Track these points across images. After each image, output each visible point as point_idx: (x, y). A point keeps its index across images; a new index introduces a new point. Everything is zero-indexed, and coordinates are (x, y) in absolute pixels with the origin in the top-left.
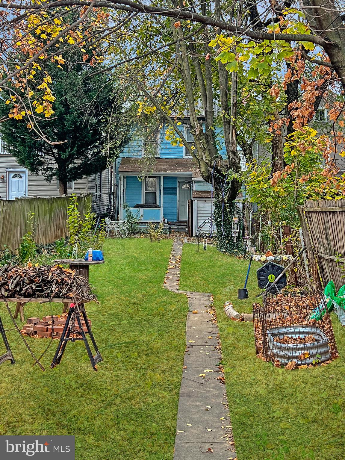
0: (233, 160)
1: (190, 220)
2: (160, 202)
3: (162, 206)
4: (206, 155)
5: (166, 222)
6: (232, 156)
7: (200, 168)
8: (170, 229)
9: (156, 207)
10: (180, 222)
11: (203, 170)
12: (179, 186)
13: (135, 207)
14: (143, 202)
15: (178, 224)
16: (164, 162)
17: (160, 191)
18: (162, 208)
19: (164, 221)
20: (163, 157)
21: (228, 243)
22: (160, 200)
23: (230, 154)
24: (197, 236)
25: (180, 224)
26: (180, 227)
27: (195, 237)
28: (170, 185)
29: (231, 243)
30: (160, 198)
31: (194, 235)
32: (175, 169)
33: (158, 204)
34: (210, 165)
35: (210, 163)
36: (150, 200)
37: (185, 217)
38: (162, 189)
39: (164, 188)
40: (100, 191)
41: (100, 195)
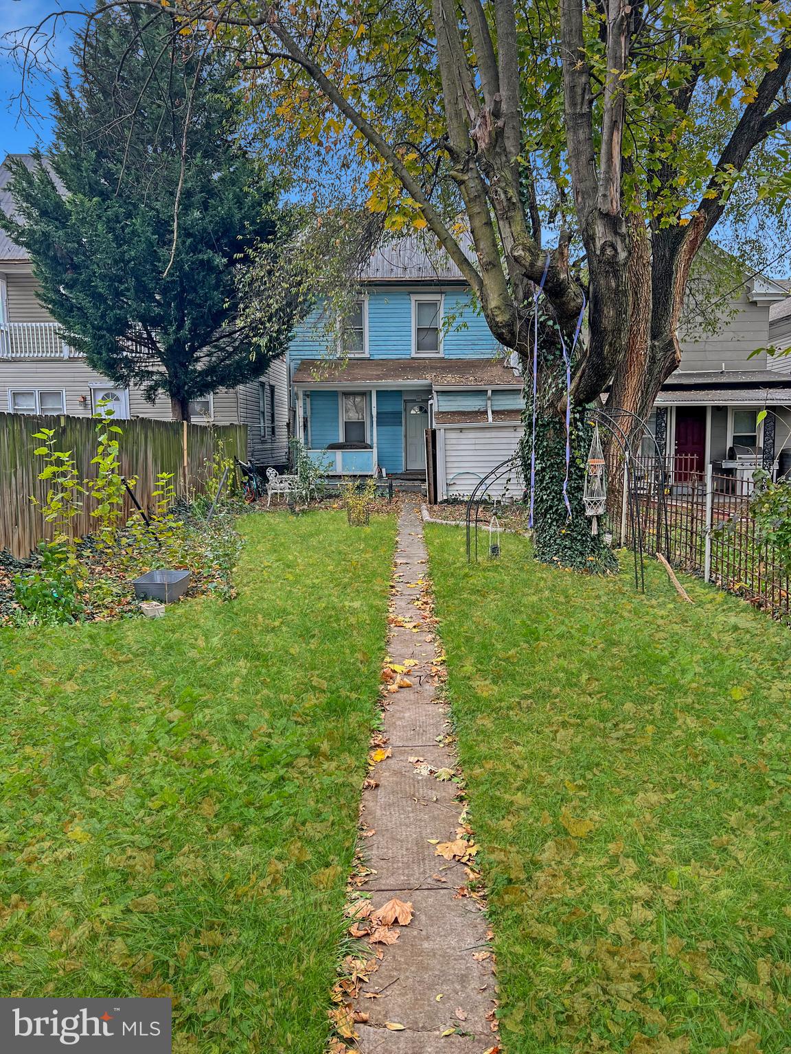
0: (609, 251)
1: (431, 469)
2: (372, 440)
3: (375, 445)
4: (517, 228)
5: (384, 475)
6: (604, 234)
7: (484, 298)
8: (391, 487)
9: (365, 448)
10: (411, 474)
11: (494, 302)
12: (405, 410)
13: (328, 448)
14: (341, 439)
15: (405, 477)
16: (377, 365)
17: (372, 417)
18: (375, 450)
19: (380, 472)
20: (376, 357)
21: (566, 536)
22: (372, 435)
23: (599, 229)
24: (446, 501)
25: (411, 477)
26: (409, 483)
27: (441, 503)
28: (389, 408)
29: (575, 534)
30: (372, 431)
31: (439, 500)
32: (398, 376)
33: (369, 442)
34: (532, 265)
35: (529, 259)
36: (354, 436)
37: (421, 464)
38: (374, 413)
39: (378, 413)
40: (273, 421)
41: (273, 428)
